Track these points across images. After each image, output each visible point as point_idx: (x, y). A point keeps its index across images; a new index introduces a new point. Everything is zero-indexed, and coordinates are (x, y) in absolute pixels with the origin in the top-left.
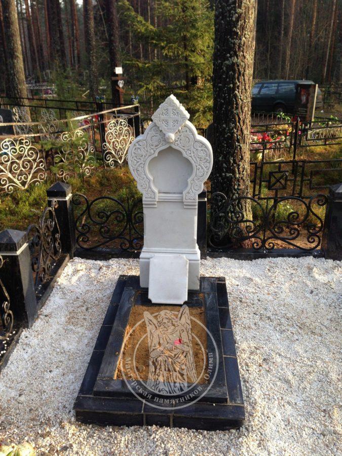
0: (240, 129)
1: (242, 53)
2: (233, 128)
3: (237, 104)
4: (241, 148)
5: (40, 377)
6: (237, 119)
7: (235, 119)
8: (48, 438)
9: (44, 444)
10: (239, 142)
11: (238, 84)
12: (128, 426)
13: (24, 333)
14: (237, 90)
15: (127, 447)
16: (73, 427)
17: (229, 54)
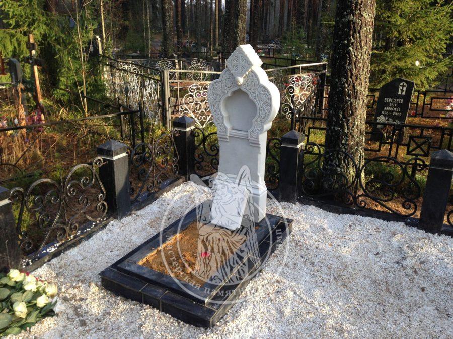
0: (352, 84)
1: (359, 11)
2: (344, 84)
3: (350, 60)
4: (351, 103)
5: (102, 252)
6: (350, 74)
7: (347, 74)
8: (76, 290)
9: (71, 292)
10: (350, 97)
11: (353, 40)
12: (132, 300)
13: (113, 222)
14: (352, 46)
15: (122, 313)
16: (97, 288)
17: (346, 12)
